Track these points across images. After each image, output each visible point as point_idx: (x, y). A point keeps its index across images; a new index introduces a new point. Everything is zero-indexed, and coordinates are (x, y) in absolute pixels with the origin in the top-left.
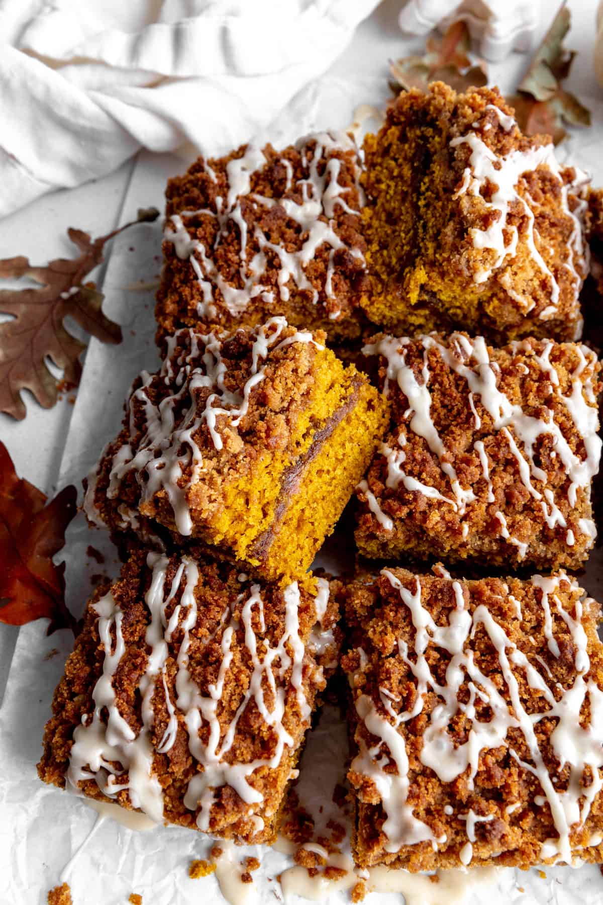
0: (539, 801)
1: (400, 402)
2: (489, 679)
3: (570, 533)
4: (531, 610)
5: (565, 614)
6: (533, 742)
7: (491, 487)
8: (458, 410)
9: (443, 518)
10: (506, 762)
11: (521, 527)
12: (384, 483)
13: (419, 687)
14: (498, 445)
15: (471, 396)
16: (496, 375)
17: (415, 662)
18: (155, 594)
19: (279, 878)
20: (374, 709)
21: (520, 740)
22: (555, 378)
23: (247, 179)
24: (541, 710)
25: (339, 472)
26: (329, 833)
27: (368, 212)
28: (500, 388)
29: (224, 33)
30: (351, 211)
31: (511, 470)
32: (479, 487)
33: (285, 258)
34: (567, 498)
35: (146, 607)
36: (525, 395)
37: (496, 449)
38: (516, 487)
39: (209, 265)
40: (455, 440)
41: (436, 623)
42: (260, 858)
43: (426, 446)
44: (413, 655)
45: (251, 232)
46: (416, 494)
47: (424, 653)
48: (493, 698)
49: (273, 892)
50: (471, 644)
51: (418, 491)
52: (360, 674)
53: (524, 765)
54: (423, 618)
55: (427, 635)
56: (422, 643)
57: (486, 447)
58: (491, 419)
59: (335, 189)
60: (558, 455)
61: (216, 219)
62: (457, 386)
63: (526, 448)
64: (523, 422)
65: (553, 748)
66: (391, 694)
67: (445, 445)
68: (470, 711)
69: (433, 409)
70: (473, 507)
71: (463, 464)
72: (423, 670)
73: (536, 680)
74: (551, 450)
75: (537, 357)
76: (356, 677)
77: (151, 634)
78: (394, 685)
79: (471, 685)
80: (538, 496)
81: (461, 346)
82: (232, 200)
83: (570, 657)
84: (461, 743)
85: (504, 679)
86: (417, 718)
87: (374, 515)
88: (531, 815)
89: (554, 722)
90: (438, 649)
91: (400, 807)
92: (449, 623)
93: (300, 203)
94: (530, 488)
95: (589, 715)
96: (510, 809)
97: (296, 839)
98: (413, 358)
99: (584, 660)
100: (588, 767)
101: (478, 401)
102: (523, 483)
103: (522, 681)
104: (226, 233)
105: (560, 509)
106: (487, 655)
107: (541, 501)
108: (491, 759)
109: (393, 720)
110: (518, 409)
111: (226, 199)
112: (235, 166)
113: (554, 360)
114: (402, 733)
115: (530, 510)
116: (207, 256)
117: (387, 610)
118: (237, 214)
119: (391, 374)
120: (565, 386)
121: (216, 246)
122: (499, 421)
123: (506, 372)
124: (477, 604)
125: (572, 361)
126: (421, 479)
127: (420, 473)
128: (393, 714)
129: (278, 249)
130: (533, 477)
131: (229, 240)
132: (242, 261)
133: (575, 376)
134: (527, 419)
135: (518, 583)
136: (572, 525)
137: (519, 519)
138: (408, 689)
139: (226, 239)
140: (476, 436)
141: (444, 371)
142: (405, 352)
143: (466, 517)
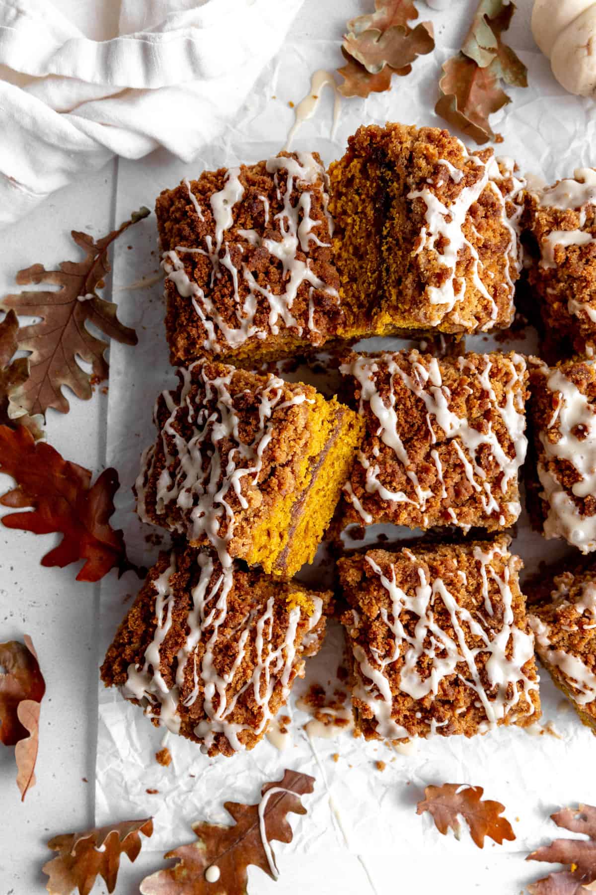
0: (478, 705)
1: (373, 424)
2: (444, 633)
3: (502, 518)
4: (473, 577)
5: (497, 578)
6: (474, 669)
7: (444, 488)
8: (419, 426)
9: (409, 515)
10: (455, 683)
11: (466, 515)
12: (364, 487)
13: (396, 640)
14: (449, 453)
15: (428, 416)
16: (448, 400)
17: (393, 623)
18: (199, 593)
19: (305, 727)
20: (366, 658)
21: (465, 669)
22: (493, 396)
23: (229, 212)
24: (479, 647)
25: (330, 486)
26: (335, 698)
27: (338, 244)
28: (450, 408)
29: (190, 46)
30: (323, 245)
31: (459, 470)
32: (435, 488)
33: (273, 300)
34: (500, 488)
36: (470, 409)
37: (448, 457)
38: (463, 484)
39: (208, 306)
40: (416, 452)
41: (406, 594)
42: (291, 716)
43: (395, 457)
44: (391, 618)
45: (240, 272)
46: (389, 502)
47: (399, 616)
48: (447, 643)
49: (302, 736)
50: (432, 608)
51: (391, 500)
52: (355, 629)
53: (469, 684)
54: (397, 593)
55: (401, 605)
56: (397, 609)
57: (441, 454)
58: (444, 432)
59: (309, 224)
60: (494, 457)
61: (208, 257)
62: (417, 407)
63: (470, 453)
64: (468, 433)
65: (487, 674)
66: (377, 651)
67: (409, 457)
68: (432, 654)
69: (399, 425)
70: (431, 503)
71: (423, 471)
72: (399, 629)
73: (477, 629)
74: (489, 454)
75: (479, 376)
76: (352, 631)
78: (380, 644)
79: (432, 639)
80: (479, 489)
81: (420, 374)
82: (219, 237)
83: (499, 616)
84: (426, 678)
85: (454, 631)
86: (396, 662)
87: (357, 512)
88: (472, 712)
89: (488, 655)
90: (408, 612)
91: (386, 718)
92: (415, 594)
93: (279, 239)
94: (473, 483)
95: (512, 649)
96: (459, 711)
97: (314, 705)
98: (382, 385)
99: (509, 617)
100: (510, 684)
101: (434, 419)
102: (468, 480)
103: (467, 630)
104: (219, 276)
105: (495, 498)
106: (443, 615)
107: (481, 493)
108: (446, 684)
109: (380, 666)
110: (464, 422)
111: (214, 237)
112: (217, 199)
113: (492, 375)
114: (386, 674)
115: (474, 500)
116: (206, 296)
117: (372, 589)
118: (227, 261)
119: (364, 396)
120: (501, 398)
121: (212, 285)
122: (450, 433)
123: (455, 393)
124: (435, 578)
125: (507, 374)
126: (391, 487)
127: (390, 483)
128: (379, 662)
129: (266, 292)
130: (475, 474)
131: (223, 282)
132: (236, 303)
133: (508, 388)
134: (472, 430)
135: (464, 557)
136: (503, 511)
137: (465, 509)
138: (389, 644)
139: (220, 281)
140: (432, 447)
141: (407, 395)
142: (375, 379)
143: (426, 511)
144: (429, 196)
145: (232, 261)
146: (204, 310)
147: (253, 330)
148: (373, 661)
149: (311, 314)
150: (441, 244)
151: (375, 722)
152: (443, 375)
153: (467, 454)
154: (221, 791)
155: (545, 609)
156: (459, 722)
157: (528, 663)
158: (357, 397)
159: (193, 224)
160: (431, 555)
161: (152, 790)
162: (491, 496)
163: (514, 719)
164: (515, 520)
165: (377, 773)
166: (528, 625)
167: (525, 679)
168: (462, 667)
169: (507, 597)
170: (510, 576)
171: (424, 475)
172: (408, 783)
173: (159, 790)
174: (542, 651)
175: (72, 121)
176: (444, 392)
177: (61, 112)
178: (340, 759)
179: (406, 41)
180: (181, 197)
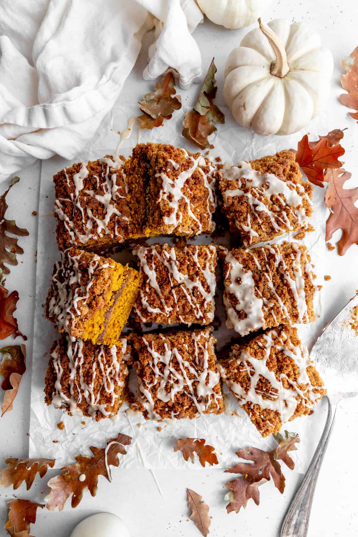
0: (193, 405)
1: (146, 277)
2: (177, 372)
3: (204, 320)
4: (191, 347)
5: (202, 347)
6: (191, 389)
7: (177, 306)
8: (165, 279)
9: (161, 318)
10: (183, 395)
11: (188, 319)
12: (141, 306)
13: (156, 376)
14: (179, 291)
15: (169, 274)
16: (177, 267)
17: (154, 368)
18: (70, 353)
19: (125, 411)
20: (142, 384)
21: (187, 389)
22: (198, 265)
23: (82, 182)
24: (194, 378)
25: (126, 304)
27: (129, 197)
28: (179, 270)
29: (65, 110)
30: (123, 197)
31: (184, 298)
32: (173, 307)
33: (99, 222)
34: (204, 306)
35: (67, 357)
36: (189, 270)
38: (186, 305)
39: (71, 224)
40: (165, 290)
41: (160, 355)
43: (156, 292)
44: (153, 365)
45: (85, 210)
46: (151, 313)
47: (157, 365)
48: (179, 377)
49: (124, 415)
50: (172, 361)
51: (153, 312)
52: (138, 370)
53: (189, 395)
54: (156, 355)
55: (158, 359)
56: (156, 361)
57: (176, 291)
58: (177, 281)
59: (116, 188)
60: (200, 293)
61: (72, 203)
62: (165, 270)
64: (188, 282)
65: (197, 391)
66: (147, 381)
67: (162, 292)
68: (172, 382)
69: (157, 278)
70: (172, 313)
71: (167, 299)
72: (157, 371)
73: (192, 370)
74: (198, 291)
75: (193, 256)
77: (70, 366)
78: (148, 377)
79: (171, 375)
80: (194, 307)
81: (165, 255)
82: (77, 193)
83: (201, 365)
84: (169, 393)
85: (182, 372)
86: (156, 385)
87: (139, 317)
88: (192, 408)
89: (198, 382)
90: (161, 363)
91: (151, 411)
92: (164, 355)
93: (103, 195)
94: (191, 304)
95: (208, 379)
96: (185, 408)
97: (129, 402)
98: (149, 260)
99: (206, 365)
100: (207, 396)
101: (172, 276)
102: (189, 303)
103: (188, 371)
104: (76, 211)
105: (201, 311)
106: (176, 363)
107: (195, 309)
108: (179, 395)
109: (148, 387)
110: (187, 276)
111: (74, 194)
112: (76, 177)
113: (199, 255)
114: (151, 391)
115: (191, 311)
116: (70, 220)
117: (144, 352)
118: (79, 205)
119: (142, 265)
120: (203, 266)
121: (73, 215)
122: (180, 282)
123: (182, 264)
124: (173, 347)
125: (206, 254)
126: (153, 306)
127: (153, 304)
128: (147, 385)
129: (95, 219)
130: (192, 300)
131: (78, 214)
132: (83, 223)
133: (207, 261)
134: (190, 281)
135: (187, 338)
136: (205, 317)
137: (187, 316)
138: (152, 377)
139: (76, 213)
140: (172, 288)
141: (160, 264)
142: (146, 257)
143: (169, 317)
144: (164, 176)
145: (81, 205)
146: (69, 227)
147: (90, 236)
148: (144, 385)
149: (116, 229)
150: (170, 197)
151: (147, 412)
152: (176, 255)
153: (189, 291)
154: (87, 440)
155: (225, 361)
156: (185, 412)
157: (216, 386)
158: (138, 265)
159: (65, 188)
160: (173, 337)
161: (55, 441)
162: (199, 310)
163: (212, 411)
164: (211, 321)
165: (157, 432)
166: (216, 369)
167: (215, 393)
168: (186, 388)
169: (207, 357)
170: (208, 346)
171: (167, 301)
172: (172, 437)
173: (59, 441)
174: (224, 380)
175: (14, 144)
176: (176, 263)
177: (9, 139)
178: (141, 426)
179: (170, 104)
180: (62, 175)
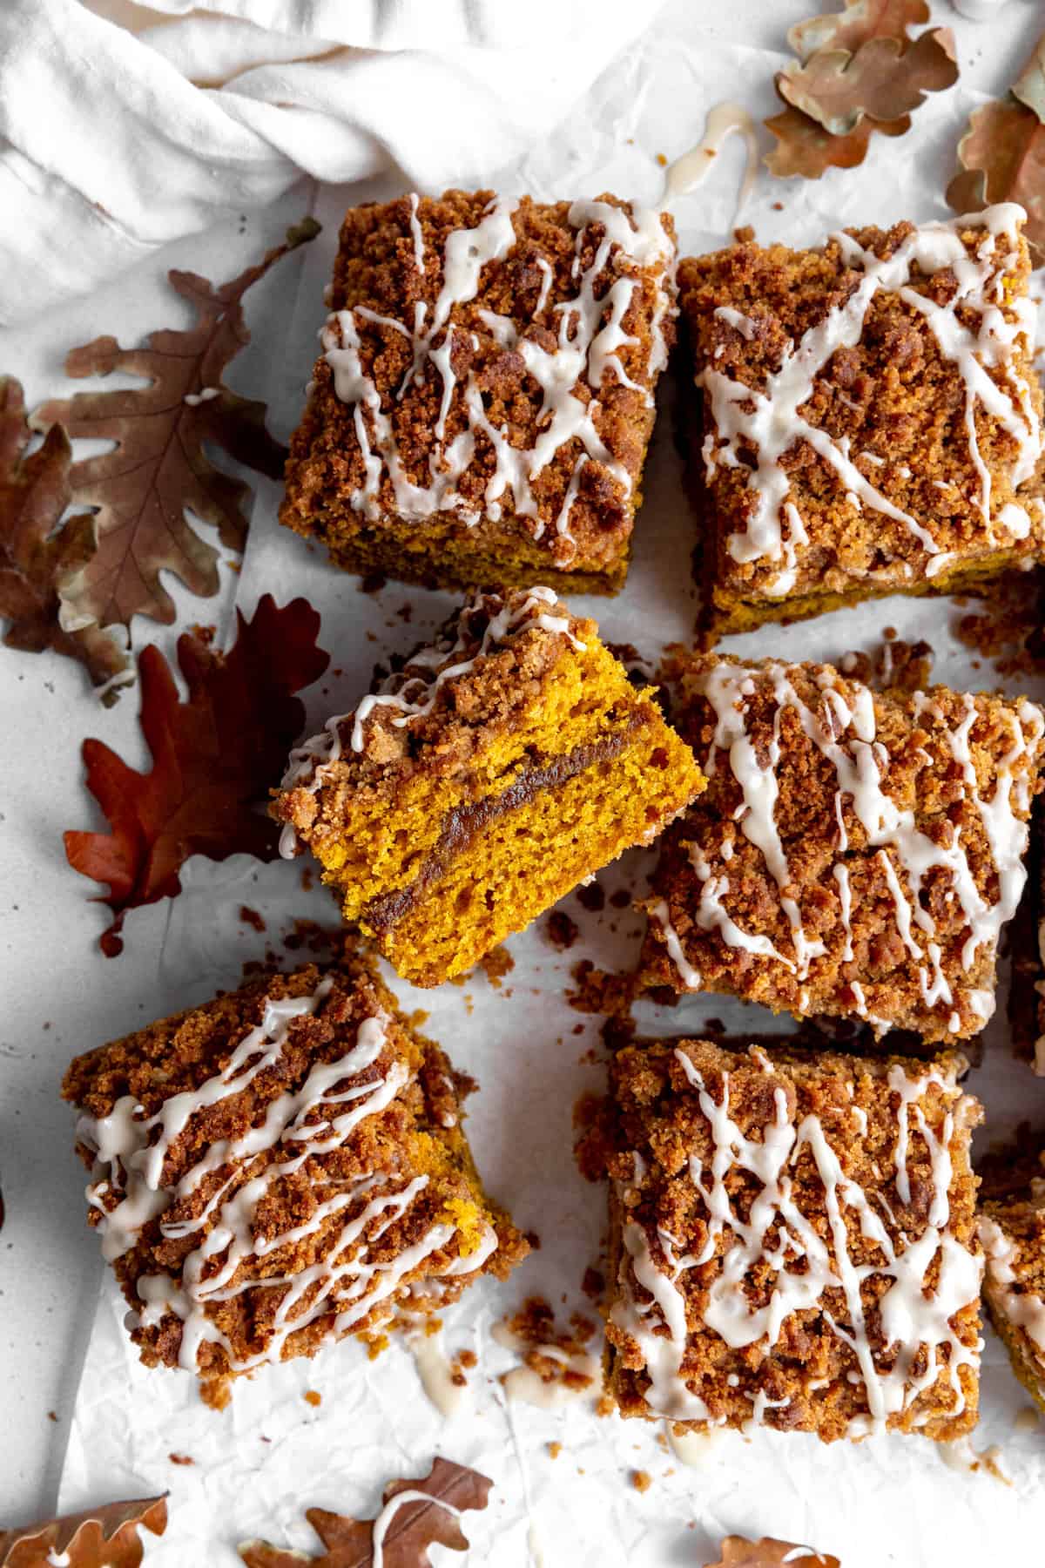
0: (853, 1378)
1: (729, 794)
2: (808, 1224)
3: (955, 1017)
4: (881, 1123)
5: (928, 1132)
6: (856, 1305)
7: (849, 941)
8: (817, 813)
9: (773, 983)
10: (816, 1327)
11: (885, 1002)
12: (693, 916)
13: (712, 1224)
14: (869, 875)
15: (838, 797)
16: (881, 770)
17: (710, 1190)
19: (502, 1379)
20: (648, 1250)
21: (839, 1302)
22: (970, 776)
24: (873, 1263)
26: (572, 1330)
28: (885, 787)
31: (883, 911)
32: (831, 940)
34: (959, 958)
36: (922, 795)
37: (866, 881)
38: (887, 940)
40: (805, 862)
41: (745, 1136)
42: (479, 1352)
43: (762, 866)
44: (707, 1177)
46: (738, 952)
47: (725, 1177)
48: (812, 1246)
49: (495, 1397)
50: (791, 1171)
51: (742, 948)
52: (634, 1190)
53: (843, 1335)
54: (728, 1132)
55: (732, 1154)
56: (722, 1163)
57: (852, 874)
58: (865, 832)
60: (956, 896)
62: (820, 776)
63: (911, 880)
64: (912, 842)
65: (880, 1318)
66: (672, 1240)
67: (791, 871)
68: (777, 1261)
69: (779, 805)
70: (820, 967)
71: (813, 901)
72: (720, 1203)
73: (874, 1227)
74: (948, 889)
75: (949, 733)
76: (627, 1193)
78: (678, 1225)
79: (783, 1231)
80: (918, 953)
81: (834, 713)
83: (922, 1206)
84: (759, 1307)
85: (828, 1224)
86: (706, 1266)
87: (673, 963)
88: (841, 1391)
89: (889, 1282)
90: (743, 1172)
91: (669, 1375)
92: (763, 1139)
94: (908, 939)
95: (937, 1277)
96: (814, 1385)
97: (528, 1337)
98: (758, 723)
99: (941, 1212)
100: (923, 1347)
101: (849, 805)
102: (898, 933)
103: (853, 1226)
105: (947, 977)
106: (811, 1189)
107: (920, 963)
108: (797, 1326)
109: (672, 1268)
110: (908, 818)
113: (975, 736)
114: (681, 1287)
115: (904, 973)
117: (679, 1115)
119: (720, 739)
120: (986, 783)
122: (876, 836)
123: (898, 760)
124: (806, 1114)
125: (1004, 738)
126: (745, 924)
127: (746, 915)
128: (672, 1261)
130: (914, 924)
133: (1004, 766)
134: (920, 837)
135: (868, 1082)
136: (959, 1004)
137: (885, 989)
138: (696, 1229)
140: (839, 858)
141: (803, 750)
142: (747, 708)
143: (807, 982)
148: (660, 1257)
151: (645, 1378)
152: (879, 721)
153: (905, 882)
155: (1014, 1210)
156: (812, 1408)
157: (965, 1310)
158: (705, 739)
160: (805, 1069)
161: (182, 1456)
162: (940, 972)
163: (922, 1420)
164: (981, 1026)
165: (632, 1493)
166: (976, 1236)
167: (955, 1341)
168: (833, 1297)
169: (945, 1172)
170: (954, 1133)
171: (814, 909)
172: (691, 1525)
173: (195, 1458)
174: (998, 1292)
175: (220, 102)
176: (876, 754)
177: (204, 84)
178: (561, 1453)
